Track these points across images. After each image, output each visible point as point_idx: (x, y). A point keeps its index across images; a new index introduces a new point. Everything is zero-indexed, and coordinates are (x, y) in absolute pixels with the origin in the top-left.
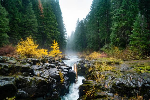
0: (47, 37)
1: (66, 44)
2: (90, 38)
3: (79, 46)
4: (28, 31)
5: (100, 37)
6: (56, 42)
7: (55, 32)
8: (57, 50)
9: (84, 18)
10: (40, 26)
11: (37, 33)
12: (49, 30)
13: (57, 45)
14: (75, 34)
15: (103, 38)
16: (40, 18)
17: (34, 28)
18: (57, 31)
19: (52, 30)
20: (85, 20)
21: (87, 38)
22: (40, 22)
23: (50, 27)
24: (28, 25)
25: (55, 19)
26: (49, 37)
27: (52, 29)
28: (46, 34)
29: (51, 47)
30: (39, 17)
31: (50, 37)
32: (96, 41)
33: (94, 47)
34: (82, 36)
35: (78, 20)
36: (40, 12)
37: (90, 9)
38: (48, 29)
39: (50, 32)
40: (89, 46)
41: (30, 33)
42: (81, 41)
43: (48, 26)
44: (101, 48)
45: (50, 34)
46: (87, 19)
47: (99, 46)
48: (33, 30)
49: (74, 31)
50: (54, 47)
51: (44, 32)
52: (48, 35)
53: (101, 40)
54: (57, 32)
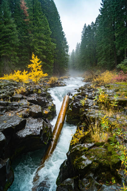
0: (36, 52)
1: (67, 62)
2: (102, 50)
3: (86, 64)
4: (4, 44)
5: (116, 46)
6: (37, 56)
7: (48, 45)
8: (38, 70)
9: (93, 22)
10: (24, 37)
11: (19, 47)
12: (37, 41)
13: (38, 62)
14: (81, 46)
15: (121, 48)
16: (24, 23)
17: (12, 39)
18: (52, 42)
19: (42, 41)
20: (95, 25)
21: (97, 51)
22: (24, 30)
23: (38, 36)
24: (3, 35)
25: (47, 24)
26: (38, 52)
27: (42, 39)
28: (34, 47)
29: (27, 66)
30: (22, 22)
31: (40, 51)
32: (111, 55)
33: (108, 64)
34: (90, 49)
35: (85, 26)
36: (24, 14)
37: (102, 4)
38: (35, 39)
39: (40, 44)
40: (100, 62)
41: (7, 47)
42: (89, 56)
43: (36, 35)
44: (118, 64)
45: (39, 46)
46: (97, 24)
47: (114, 62)
48: (11, 42)
49: (80, 43)
50: (33, 66)
51: (31, 45)
52: (36, 48)
53: (119, 51)
54: (50, 44)
